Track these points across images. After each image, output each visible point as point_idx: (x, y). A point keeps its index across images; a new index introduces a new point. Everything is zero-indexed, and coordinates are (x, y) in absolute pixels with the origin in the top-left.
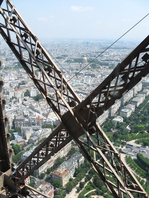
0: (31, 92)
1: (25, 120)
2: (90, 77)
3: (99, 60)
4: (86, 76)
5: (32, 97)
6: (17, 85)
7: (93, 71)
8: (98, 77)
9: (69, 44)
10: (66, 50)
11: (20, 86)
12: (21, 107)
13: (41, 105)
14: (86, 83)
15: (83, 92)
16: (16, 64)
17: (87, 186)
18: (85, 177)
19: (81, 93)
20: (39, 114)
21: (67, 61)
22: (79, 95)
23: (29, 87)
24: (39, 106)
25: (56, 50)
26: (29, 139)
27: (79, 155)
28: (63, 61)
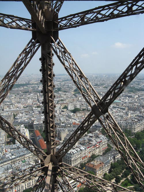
0: (69, 106)
1: (61, 125)
2: (127, 97)
3: (135, 87)
4: (124, 97)
5: (70, 110)
6: (56, 102)
7: (130, 93)
8: (135, 98)
9: (107, 77)
10: (103, 80)
11: (58, 103)
12: (58, 115)
13: (78, 115)
14: (123, 102)
15: (120, 107)
16: (56, 89)
17: (123, 182)
18: (122, 175)
19: (119, 108)
20: (75, 121)
21: (105, 87)
22: (116, 109)
23: (67, 103)
24: (76, 116)
25: (95, 80)
26: (64, 140)
27: (116, 152)
28: (100, 87)
